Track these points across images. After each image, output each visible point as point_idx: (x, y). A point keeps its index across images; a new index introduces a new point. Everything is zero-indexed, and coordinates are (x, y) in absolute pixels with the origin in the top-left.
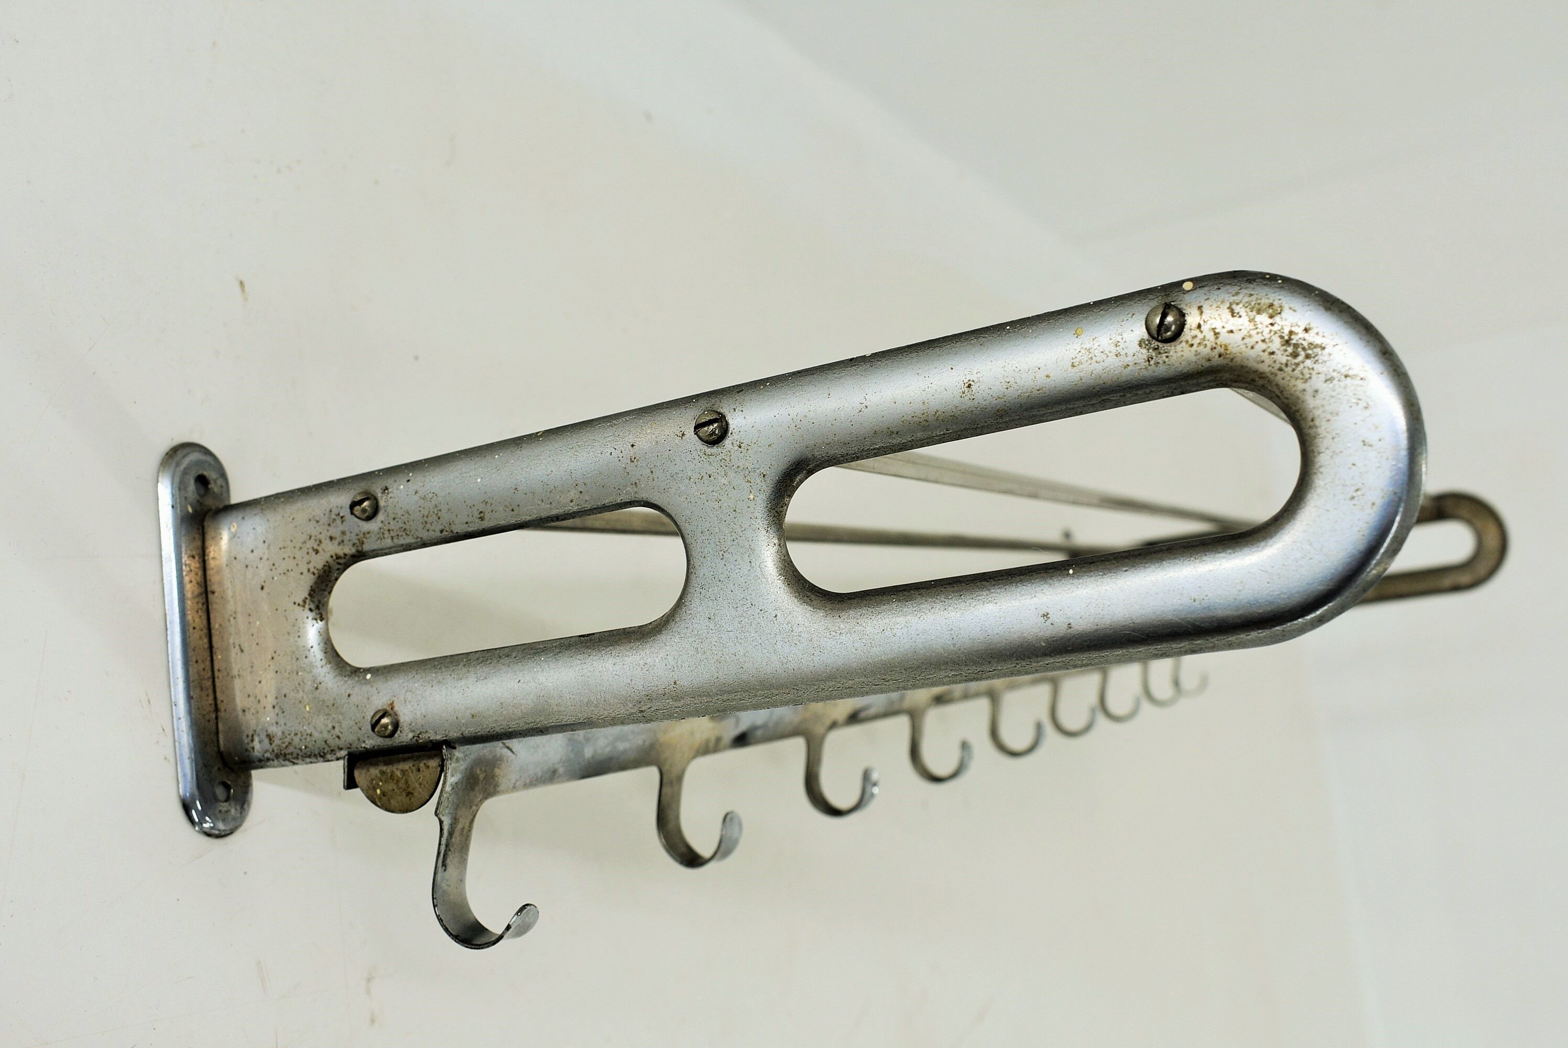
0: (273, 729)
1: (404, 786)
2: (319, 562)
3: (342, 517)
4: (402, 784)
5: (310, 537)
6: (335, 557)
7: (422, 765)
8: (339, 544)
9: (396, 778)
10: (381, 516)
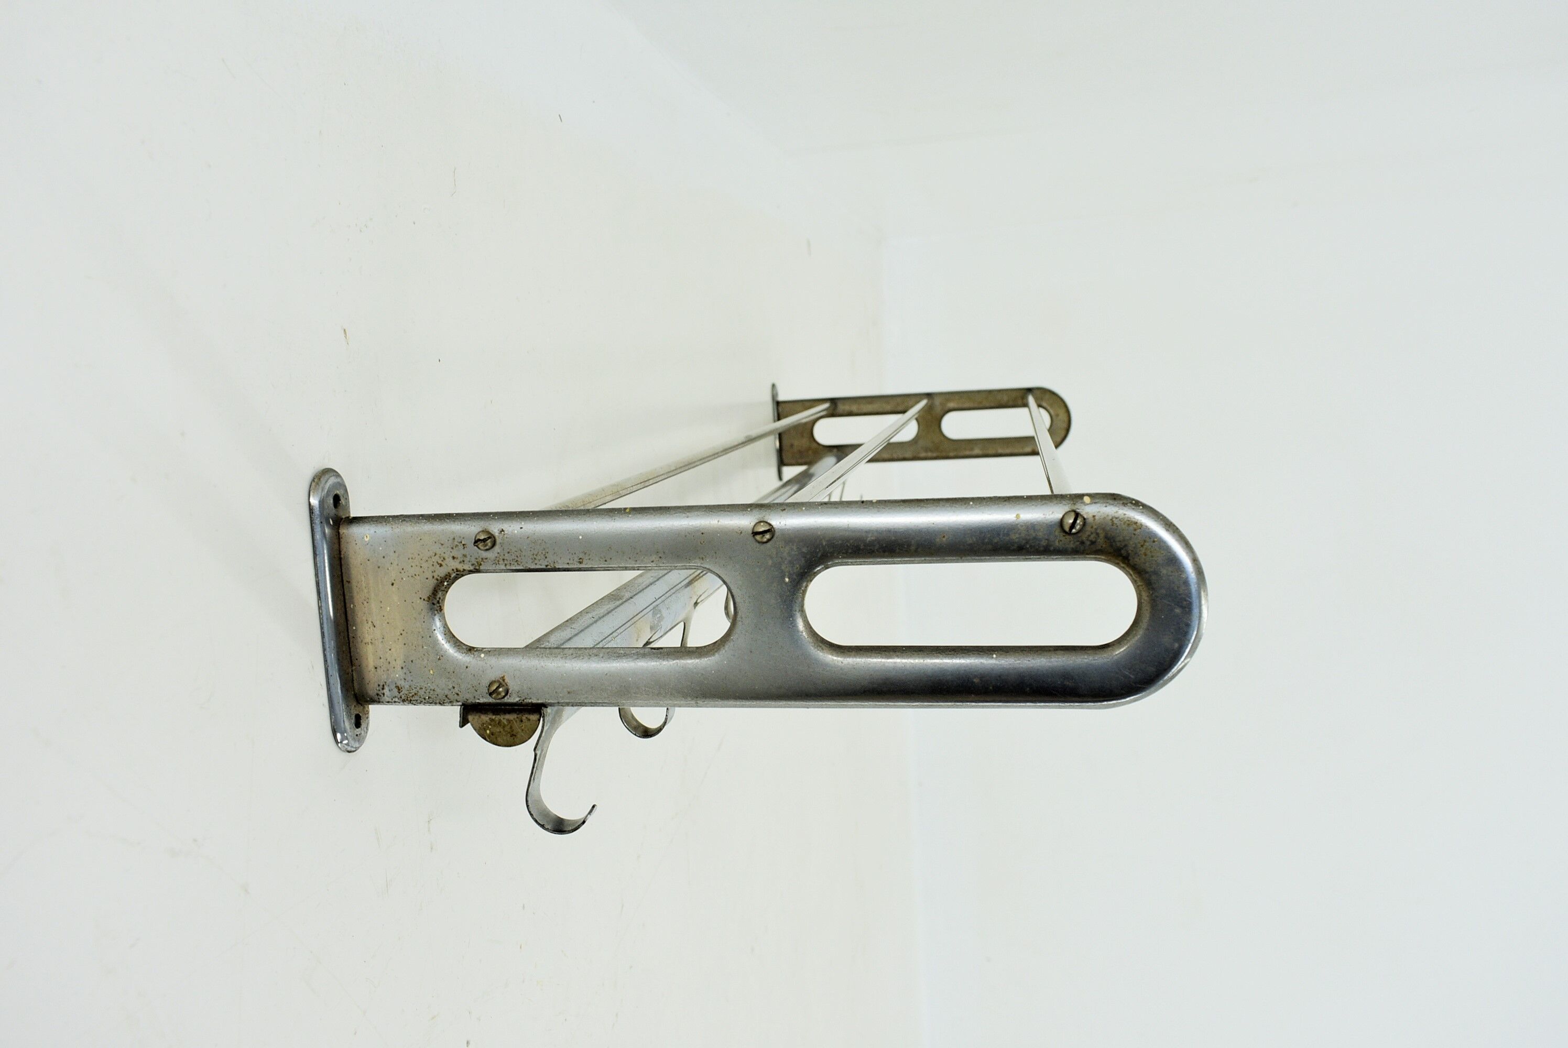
0: (401, 683)
1: (509, 730)
2: (441, 572)
3: (463, 545)
4: (507, 728)
5: (435, 555)
6: (455, 570)
7: (524, 718)
8: (460, 562)
9: (503, 724)
10: (497, 548)
